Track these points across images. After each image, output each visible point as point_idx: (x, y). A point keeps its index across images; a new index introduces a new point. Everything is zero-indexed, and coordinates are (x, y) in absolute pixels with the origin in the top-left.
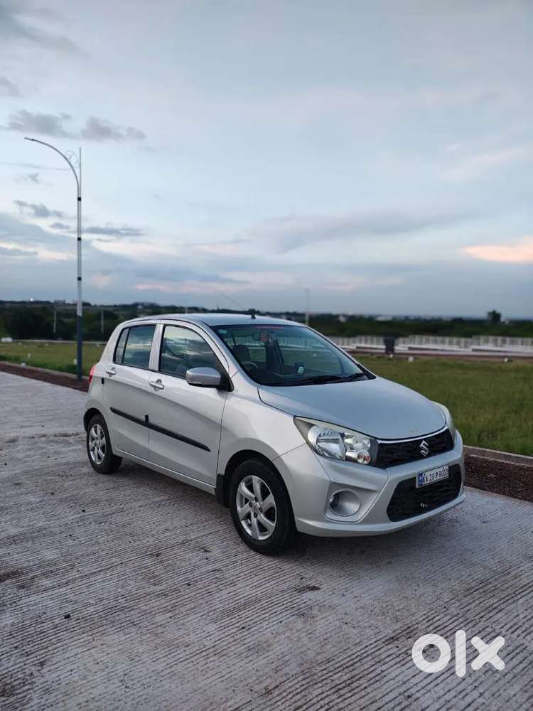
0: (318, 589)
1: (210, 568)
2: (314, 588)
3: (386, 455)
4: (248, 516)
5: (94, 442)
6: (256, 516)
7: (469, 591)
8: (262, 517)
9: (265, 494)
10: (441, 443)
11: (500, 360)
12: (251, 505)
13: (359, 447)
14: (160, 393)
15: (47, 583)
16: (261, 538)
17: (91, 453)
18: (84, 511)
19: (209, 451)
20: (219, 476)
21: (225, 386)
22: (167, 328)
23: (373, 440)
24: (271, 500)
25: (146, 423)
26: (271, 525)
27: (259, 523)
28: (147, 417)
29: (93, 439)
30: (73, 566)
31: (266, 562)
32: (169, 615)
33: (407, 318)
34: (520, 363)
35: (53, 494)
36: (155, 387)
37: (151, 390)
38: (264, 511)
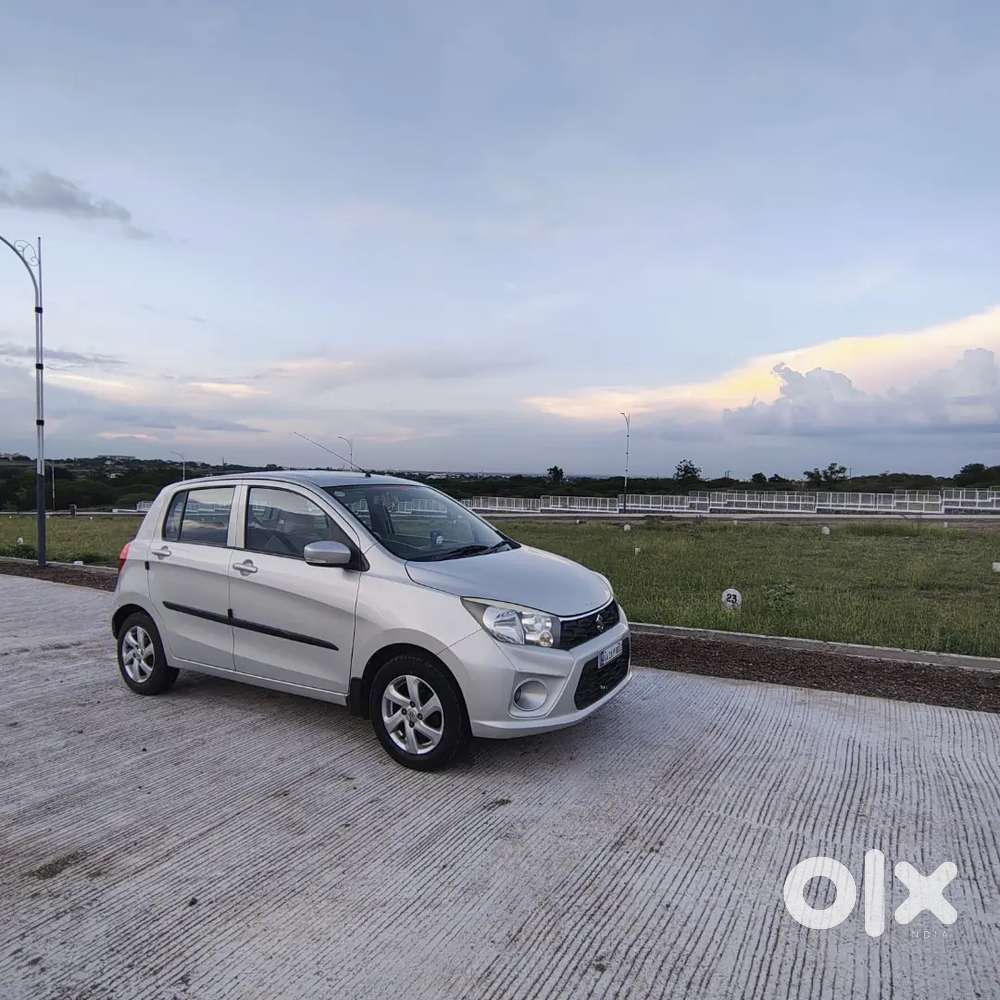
0: (508, 802)
2: (503, 802)
4: (401, 726)
5: (131, 652)
6: (412, 724)
8: (421, 725)
9: (425, 696)
10: (609, 616)
12: (404, 712)
13: (540, 627)
14: (250, 578)
16: (420, 752)
17: (127, 668)
18: (144, 750)
19: (337, 649)
20: (354, 681)
21: (355, 563)
22: (252, 490)
23: (554, 617)
24: (435, 702)
25: (230, 620)
26: (436, 734)
27: (417, 733)
28: (230, 611)
29: (130, 647)
30: (165, 830)
31: (431, 779)
35: (81, 732)
36: (242, 570)
37: (238, 574)
38: (424, 718)
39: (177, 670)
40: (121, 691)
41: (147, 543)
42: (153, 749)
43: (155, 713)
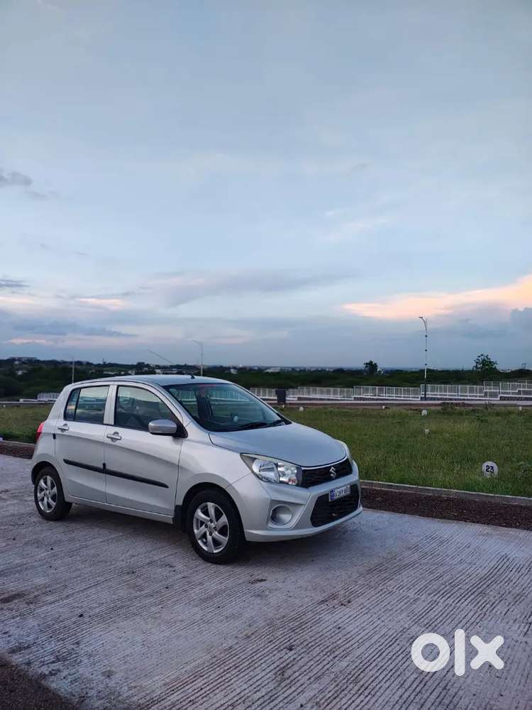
0: (265, 580)
1: (180, 576)
2: (262, 580)
3: (309, 478)
4: (204, 536)
5: (43, 492)
6: (211, 534)
7: (370, 571)
8: (216, 534)
9: (218, 515)
10: (343, 469)
11: (379, 407)
12: (206, 526)
13: (288, 472)
14: (117, 443)
15: (50, 598)
16: (215, 552)
17: (40, 503)
18: (52, 549)
19: (167, 487)
20: (177, 507)
21: (180, 433)
22: (120, 388)
23: (299, 467)
24: (224, 519)
25: (104, 470)
26: (224, 540)
27: (214, 540)
28: (104, 465)
29: (42, 490)
30: (65, 586)
31: (222, 568)
32: (160, 606)
33: (293, 369)
34: (395, 408)
35: (14, 539)
36: (112, 439)
37: (109, 441)
38: (218, 529)
39: (71, 504)
40: (36, 518)
41: (53, 422)
42: (56, 549)
43: (57, 531)
